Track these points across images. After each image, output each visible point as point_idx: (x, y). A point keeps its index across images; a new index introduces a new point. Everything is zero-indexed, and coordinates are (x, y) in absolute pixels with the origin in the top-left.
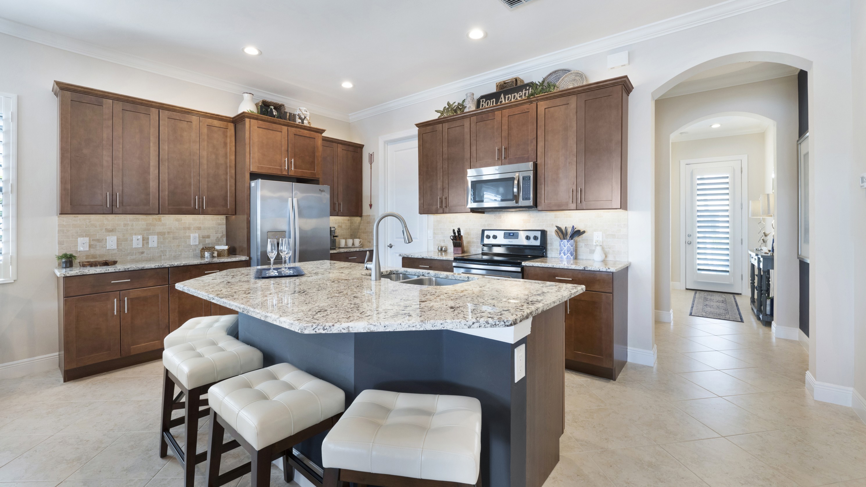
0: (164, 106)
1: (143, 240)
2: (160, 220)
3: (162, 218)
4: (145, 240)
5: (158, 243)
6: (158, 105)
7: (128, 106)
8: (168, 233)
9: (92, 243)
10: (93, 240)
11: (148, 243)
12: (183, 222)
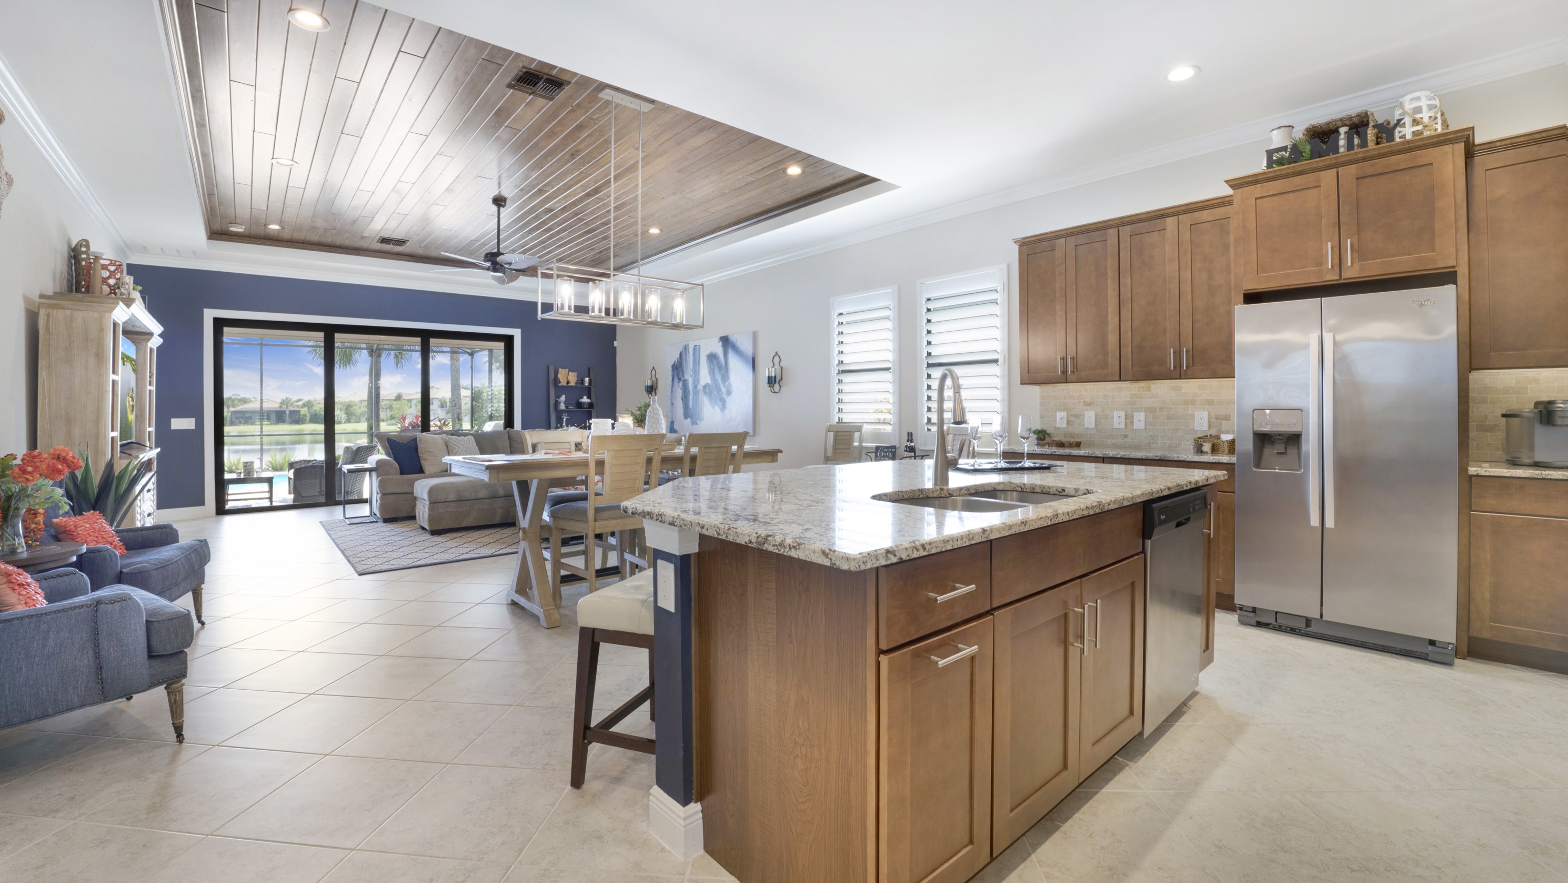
0: (1125, 220)
1: (1126, 418)
2: (1149, 389)
3: (1152, 387)
4: (1129, 418)
5: (1146, 424)
6: (1116, 222)
7: (1082, 239)
8: (1161, 408)
9: (1071, 419)
10: (1071, 415)
11: (1132, 422)
12: (1183, 391)
